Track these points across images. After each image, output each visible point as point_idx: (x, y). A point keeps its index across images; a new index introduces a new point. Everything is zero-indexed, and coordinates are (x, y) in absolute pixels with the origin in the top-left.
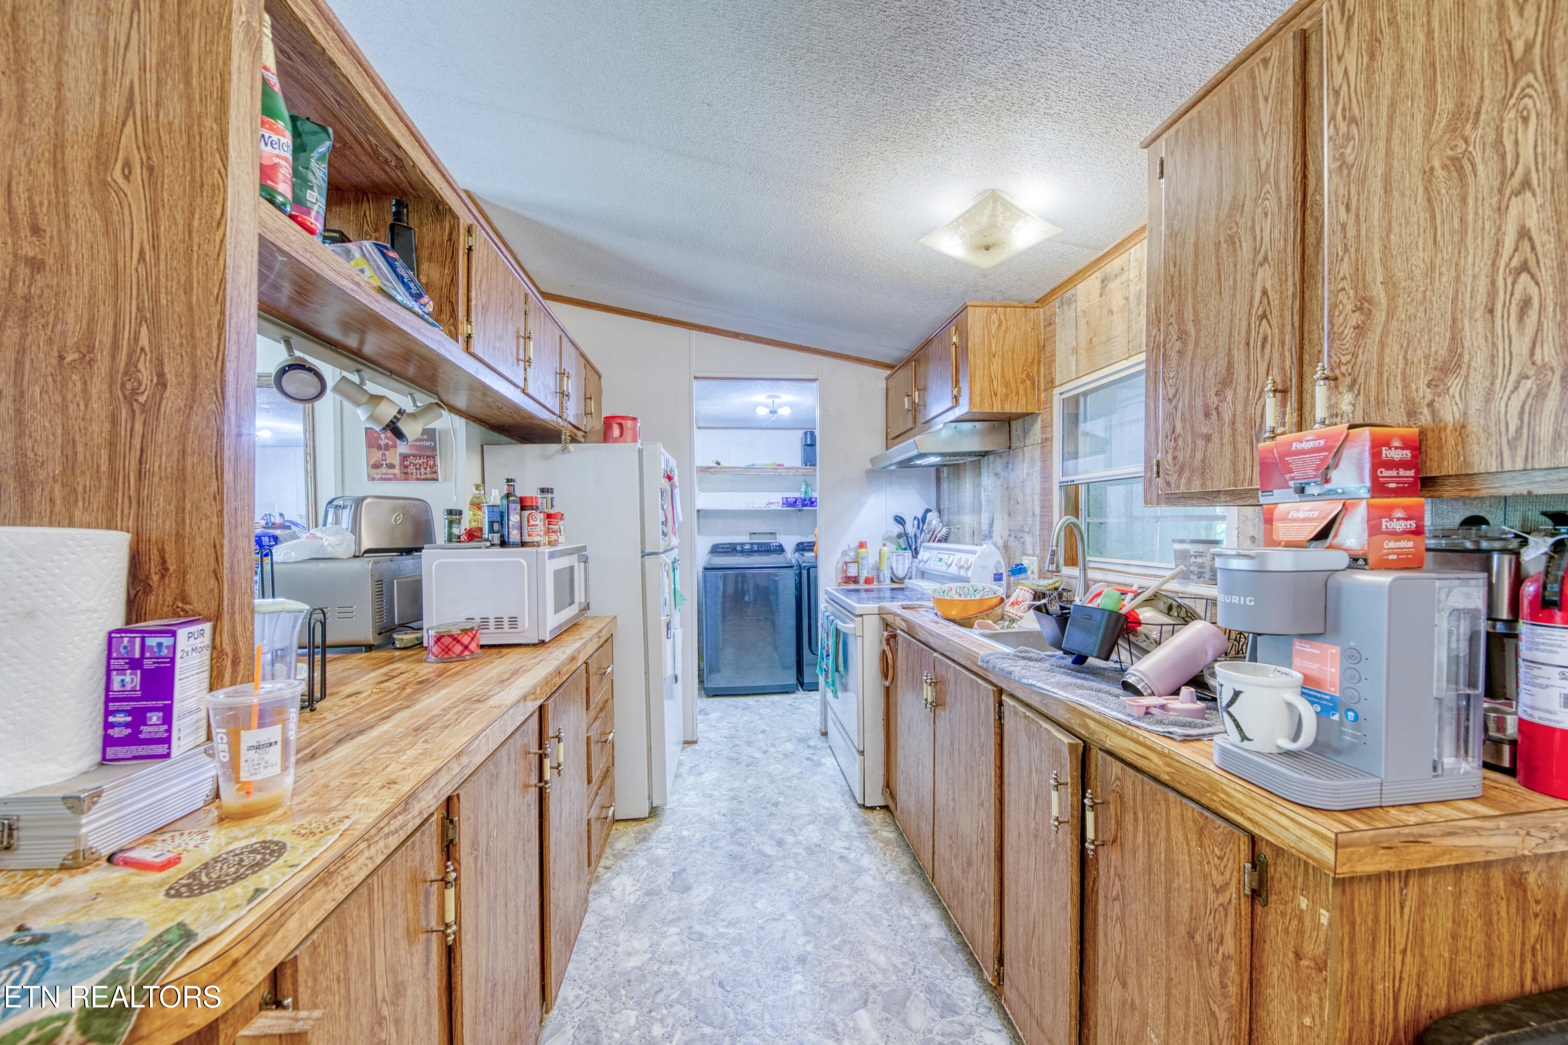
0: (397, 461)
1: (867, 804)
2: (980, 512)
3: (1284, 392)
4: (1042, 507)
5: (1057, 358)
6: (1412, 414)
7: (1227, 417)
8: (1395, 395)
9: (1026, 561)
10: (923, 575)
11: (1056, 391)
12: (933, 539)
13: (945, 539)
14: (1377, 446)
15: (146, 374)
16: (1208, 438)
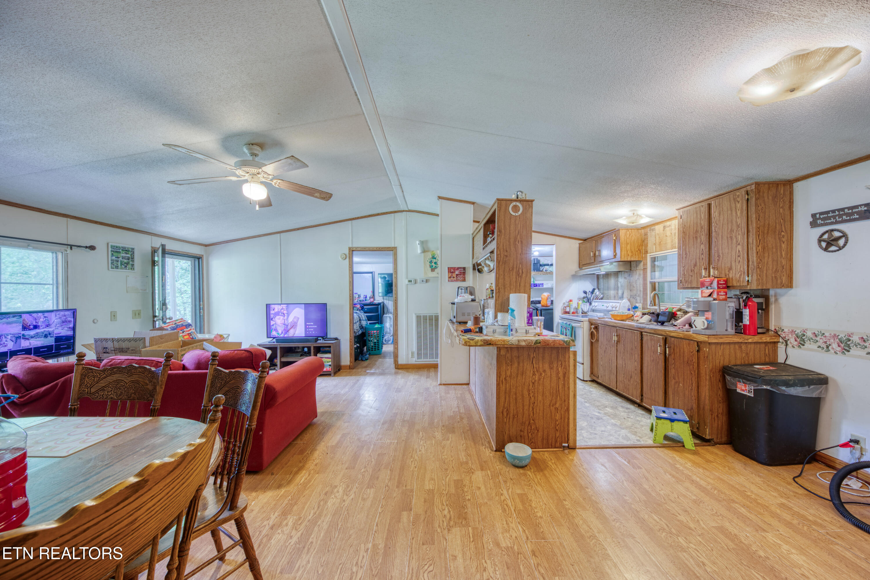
0: (455, 276)
1: (585, 379)
2: (618, 290)
3: (706, 269)
4: (644, 289)
5: (649, 245)
6: (726, 276)
7: (696, 272)
8: (723, 272)
9: (637, 305)
10: (593, 311)
11: (648, 255)
12: (597, 298)
13: (602, 299)
14: (718, 281)
15: (521, 271)
16: (692, 276)
